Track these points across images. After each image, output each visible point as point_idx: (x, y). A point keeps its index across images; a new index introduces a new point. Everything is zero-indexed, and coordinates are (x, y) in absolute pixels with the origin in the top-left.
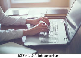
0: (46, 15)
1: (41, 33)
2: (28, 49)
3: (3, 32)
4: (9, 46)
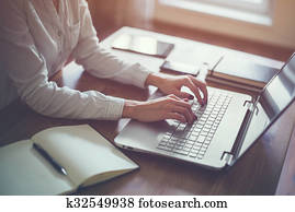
0: (212, 71)
1: (171, 122)
4: (74, 134)
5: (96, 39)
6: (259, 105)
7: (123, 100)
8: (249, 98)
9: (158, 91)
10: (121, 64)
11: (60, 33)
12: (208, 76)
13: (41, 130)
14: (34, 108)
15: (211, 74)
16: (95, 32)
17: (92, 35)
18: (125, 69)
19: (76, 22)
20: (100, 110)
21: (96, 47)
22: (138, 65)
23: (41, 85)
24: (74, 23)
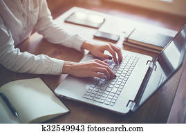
0: (128, 38)
2: (58, 103)
3: (30, 59)
5: (51, 17)
6: (157, 63)
7: (63, 61)
8: (151, 58)
9: (90, 53)
10: (66, 34)
11: (24, 15)
12: (125, 41)
13: (8, 82)
14: (5, 66)
15: (127, 40)
16: (50, 13)
17: (48, 15)
18: (68, 38)
19: (36, 7)
20: (47, 68)
21: (51, 23)
22: (77, 35)
23: (9, 52)
24: (35, 8)
